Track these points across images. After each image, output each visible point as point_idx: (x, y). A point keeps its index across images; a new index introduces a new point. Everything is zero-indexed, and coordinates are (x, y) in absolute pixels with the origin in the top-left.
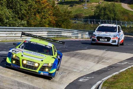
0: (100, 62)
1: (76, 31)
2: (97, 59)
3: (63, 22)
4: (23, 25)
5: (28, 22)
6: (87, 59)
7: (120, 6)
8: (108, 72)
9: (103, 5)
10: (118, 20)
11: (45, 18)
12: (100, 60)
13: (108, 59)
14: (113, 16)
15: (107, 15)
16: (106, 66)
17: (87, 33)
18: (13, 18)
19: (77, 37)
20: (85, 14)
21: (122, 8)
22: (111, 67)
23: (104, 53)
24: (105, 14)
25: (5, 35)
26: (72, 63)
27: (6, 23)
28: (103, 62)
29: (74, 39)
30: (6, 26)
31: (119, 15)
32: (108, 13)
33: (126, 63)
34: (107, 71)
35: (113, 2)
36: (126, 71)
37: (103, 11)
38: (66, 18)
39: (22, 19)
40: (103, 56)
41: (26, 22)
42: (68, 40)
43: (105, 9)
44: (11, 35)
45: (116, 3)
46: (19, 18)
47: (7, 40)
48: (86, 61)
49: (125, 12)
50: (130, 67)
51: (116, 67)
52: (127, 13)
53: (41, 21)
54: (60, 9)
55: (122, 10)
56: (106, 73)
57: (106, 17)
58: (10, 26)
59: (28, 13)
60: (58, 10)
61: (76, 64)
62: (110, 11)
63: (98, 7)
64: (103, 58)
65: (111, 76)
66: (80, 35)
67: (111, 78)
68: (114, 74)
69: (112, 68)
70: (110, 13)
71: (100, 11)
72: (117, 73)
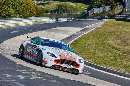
0: (66, 33)
1: (49, 18)
2: (64, 32)
3: (40, 14)
4: (21, 17)
7: (69, 4)
8: (72, 39)
9: (60, 4)
10: (68, 11)
11: (31, 13)
13: (70, 31)
14: (66, 9)
15: (63, 9)
16: (70, 35)
17: (55, 19)
18: (15, 14)
20: (51, 9)
21: (70, 5)
22: (72, 35)
23: (67, 28)
24: (62, 9)
25: (13, 23)
26: (51, 35)
27: (12, 17)
28: (68, 33)
29: (48, 22)
31: (69, 9)
32: (63, 8)
33: (80, 33)
35: (65, 2)
36: (81, 37)
37: (60, 7)
38: (42, 12)
39: (19, 14)
40: (67, 30)
41: (22, 15)
42: (46, 23)
43: (61, 6)
44: (16, 23)
45: (66, 2)
46: (18, 14)
48: (59, 33)
49: (71, 7)
50: (83, 35)
51: (75, 35)
52: (73, 7)
53: (29, 14)
54: (38, 8)
55: (70, 6)
56: (70, 39)
59: (22, 11)
60: (37, 8)
62: (64, 7)
63: (57, 5)
65: (73, 40)
66: (51, 20)
68: (75, 39)
70: (64, 8)
71: (59, 7)
72: (77, 38)
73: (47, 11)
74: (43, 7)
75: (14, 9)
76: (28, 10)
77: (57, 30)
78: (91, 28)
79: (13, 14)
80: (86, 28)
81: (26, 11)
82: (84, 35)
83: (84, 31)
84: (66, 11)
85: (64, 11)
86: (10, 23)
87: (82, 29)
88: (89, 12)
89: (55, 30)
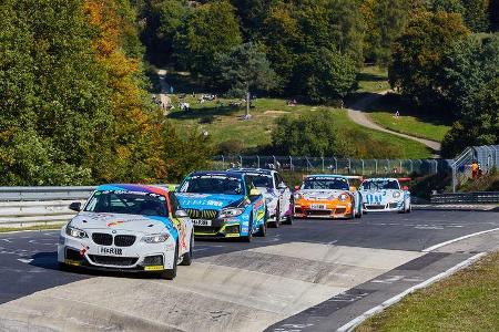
0: (324, 280)
2: (312, 271)
5: (95, 173)
6: (285, 273)
7: (345, 116)
9: (296, 116)
10: (340, 157)
11: (142, 159)
12: (321, 273)
13: (345, 269)
14: (326, 144)
15: (309, 142)
16: (343, 291)
20: (247, 141)
21: (352, 123)
22: (356, 292)
23: (331, 252)
24: (304, 141)
26: (244, 285)
27: (37, 175)
28: (331, 278)
32: (312, 137)
33: (397, 278)
34: (347, 305)
35: (323, 108)
36: (402, 301)
37: (295, 133)
38: (195, 154)
39: (78, 163)
40: (329, 260)
41: (89, 170)
43: (301, 126)
45: (332, 109)
47: (49, 223)
49: (357, 134)
50: (412, 290)
51: (371, 292)
52: (364, 137)
54: (177, 132)
55: (349, 128)
56: (345, 310)
57: (305, 148)
58: (47, 183)
59: (92, 147)
60: (172, 133)
61: (256, 288)
62: (316, 131)
63: (282, 121)
64: (330, 267)
65: (361, 318)
67: (364, 324)
68: (371, 312)
69: (359, 294)
70: (318, 137)
71: (289, 132)
72: (378, 309)
73: (224, 152)
74: (204, 130)
75: (49, 133)
76: (124, 143)
77: (275, 258)
78: (461, 256)
79: (38, 162)
80: (431, 254)
81: (113, 149)
82: (418, 291)
83: (418, 269)
84: (329, 154)
85: (314, 153)
86: (25, 211)
87: (413, 256)
88: (453, 163)
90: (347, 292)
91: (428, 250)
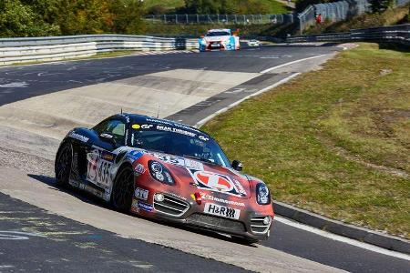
0: (193, 93)
1: (149, 38)
2: (187, 87)
3: (128, 22)
4: (54, 33)
5: (63, 27)
6: (169, 88)
8: (209, 109)
10: (229, 14)
11: (94, 18)
12: (192, 88)
13: (209, 85)
14: (220, 6)
15: (210, 4)
16: (204, 99)
17: (173, 40)
18: (34, 20)
19: (153, 49)
20: (170, 5)
22: (213, 99)
23: (201, 75)
24: (205, 4)
25: (18, 54)
26: (141, 97)
27: (23, 31)
28: (199, 91)
29: (146, 51)
30: (23, 37)
31: (231, 4)
33: (242, 89)
34: (206, 107)
36: (241, 104)
38: (133, 14)
39: (50, 21)
40: (199, 80)
41: (58, 27)
42: (136, 54)
44: (29, 52)
46: (46, 20)
48: (169, 93)
50: (248, 97)
51: (222, 99)
53: (87, 24)
56: (205, 111)
57: (207, 8)
58: (30, 36)
59: (61, 10)
61: (149, 98)
64: (199, 84)
65: (213, 116)
66: (158, 45)
67: (214, 119)
68: (219, 112)
69: (215, 101)
72: (224, 110)
73: (154, 12)
76: (83, 9)
78: (285, 74)
79: (24, 22)
81: (75, 12)
83: (256, 84)
84: (222, 12)
85: (212, 11)
89: (155, 79)
90: (208, 100)
91: (264, 72)
